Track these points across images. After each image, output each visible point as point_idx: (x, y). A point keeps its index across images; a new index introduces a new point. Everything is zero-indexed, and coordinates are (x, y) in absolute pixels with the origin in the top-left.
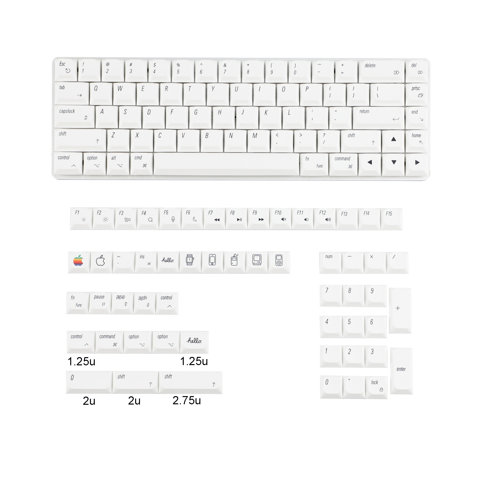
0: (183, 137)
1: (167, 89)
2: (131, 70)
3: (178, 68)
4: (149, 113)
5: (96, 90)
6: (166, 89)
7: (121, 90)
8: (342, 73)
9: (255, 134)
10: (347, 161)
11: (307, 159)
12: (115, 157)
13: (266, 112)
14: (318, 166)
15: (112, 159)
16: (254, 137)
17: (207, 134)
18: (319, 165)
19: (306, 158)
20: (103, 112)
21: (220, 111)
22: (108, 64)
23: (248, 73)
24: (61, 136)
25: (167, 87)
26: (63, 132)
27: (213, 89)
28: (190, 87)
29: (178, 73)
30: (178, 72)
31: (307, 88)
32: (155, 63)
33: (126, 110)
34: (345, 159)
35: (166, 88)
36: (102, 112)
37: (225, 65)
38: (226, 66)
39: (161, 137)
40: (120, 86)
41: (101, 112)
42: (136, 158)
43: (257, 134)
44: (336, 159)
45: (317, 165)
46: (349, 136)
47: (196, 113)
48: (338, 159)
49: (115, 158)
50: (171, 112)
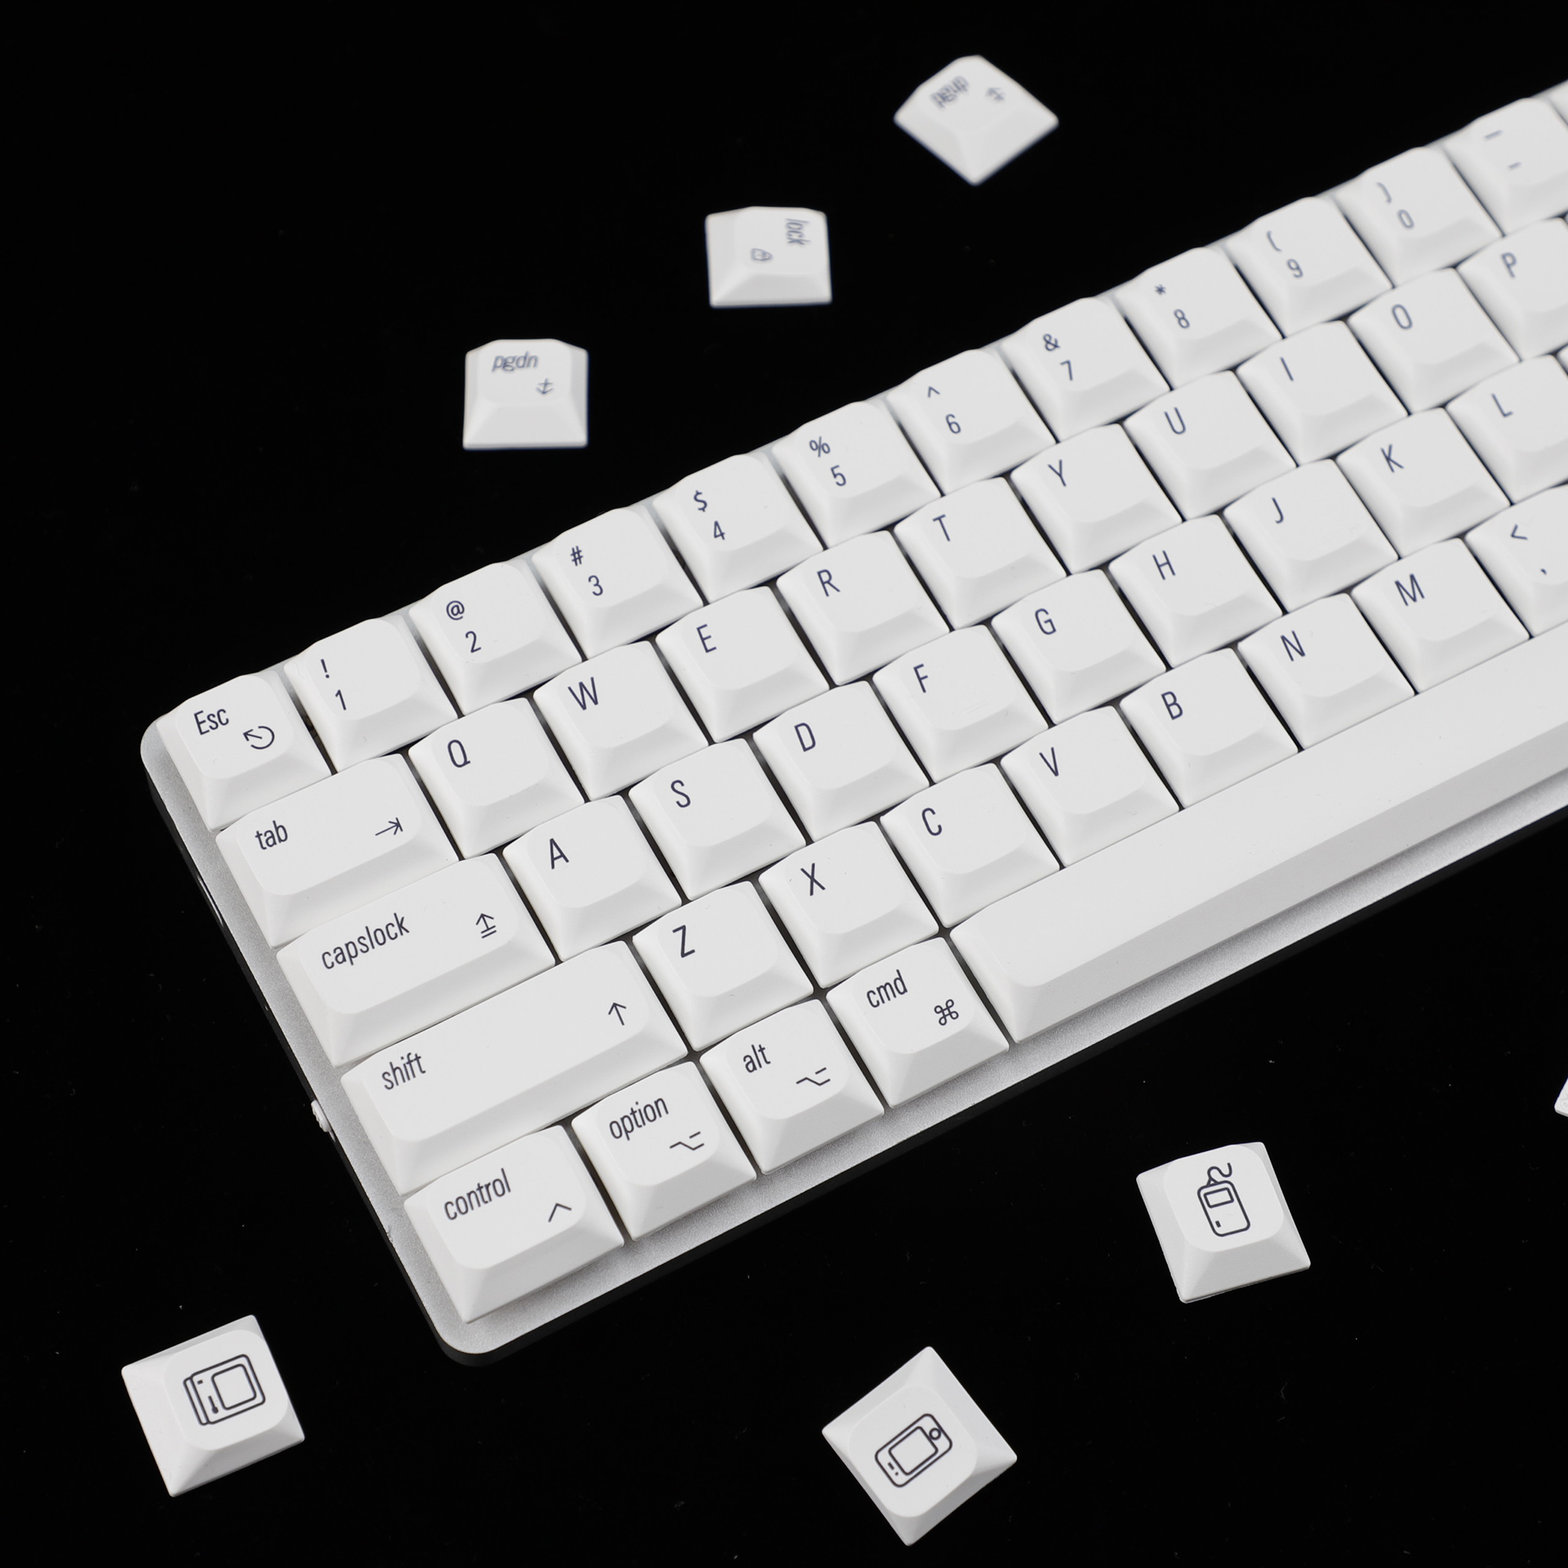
0: (1056, 773)
1: (828, 582)
2: (594, 580)
3: (827, 460)
4: (808, 743)
5: (466, 762)
6: (827, 585)
7: (596, 702)
9: (1407, 584)
12: (762, 1050)
13: (1388, 459)
15: (751, 1067)
16: (1414, 599)
17: (1170, 699)
20: (562, 855)
21: (1162, 560)
22: (455, 611)
23: (1183, 323)
24: (402, 1087)
25: (825, 577)
26: (399, 1063)
27: (1060, 475)
28: (940, 519)
29: (841, 482)
30: (840, 477)
31: (1509, 259)
32: (698, 493)
33: (677, 786)
35: (823, 583)
36: (556, 853)
37: (1053, 342)
38: (1056, 346)
39: (940, 827)
40: (582, 685)
41: (553, 859)
42: (875, 998)
43: (1413, 577)
47: (1048, 627)
49: (760, 1054)
50: (920, 679)
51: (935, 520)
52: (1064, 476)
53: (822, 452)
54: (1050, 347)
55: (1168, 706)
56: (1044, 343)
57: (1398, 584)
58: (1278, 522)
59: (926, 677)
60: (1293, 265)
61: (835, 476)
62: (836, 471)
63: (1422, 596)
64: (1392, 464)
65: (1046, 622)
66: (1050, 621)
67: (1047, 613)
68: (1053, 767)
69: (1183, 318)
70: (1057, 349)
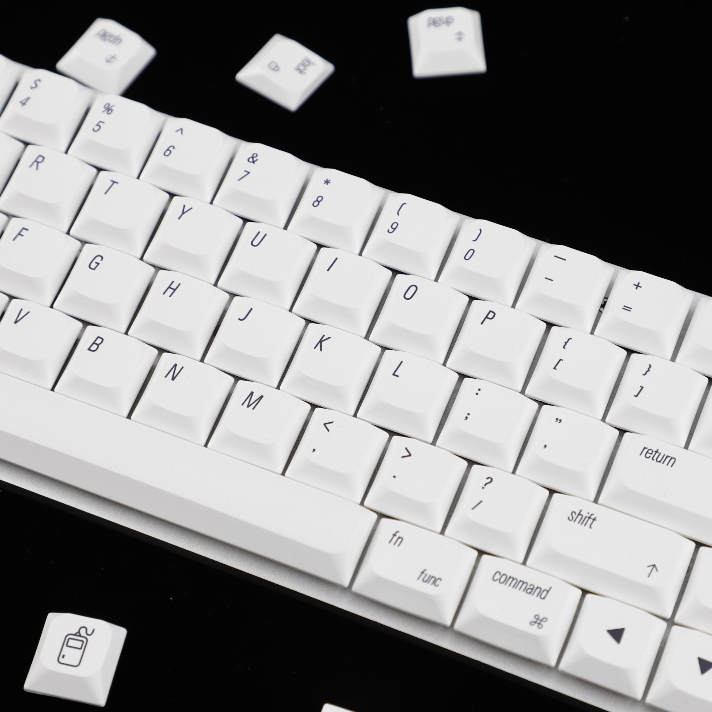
0: (16, 322)
1: (38, 163)
3: (104, 117)
6: (36, 164)
8: (627, 308)
9: (254, 398)
10: (533, 599)
11: (395, 538)
13: (321, 342)
14: (423, 575)
16: (248, 406)
17: (99, 341)
18: (429, 572)
19: (394, 535)
21: (174, 286)
23: (316, 203)
25: (40, 159)
27: (183, 213)
28: (114, 182)
29: (96, 129)
30: (98, 127)
31: (491, 315)
32: (39, 80)
34: (529, 591)
35: (35, 161)
37: (255, 159)
38: (254, 162)
43: (262, 397)
44: (498, 576)
45: (422, 573)
46: (575, 516)
47: (93, 265)
48: (505, 581)
50: (19, 234)
51: (112, 181)
52: (184, 215)
53: (107, 111)
54: (251, 160)
55: (94, 343)
56: (251, 156)
57: (252, 393)
58: (239, 319)
59: (22, 236)
60: (394, 226)
61: (98, 125)
62: (101, 124)
63: (253, 409)
64: (319, 345)
65: (96, 263)
66: (98, 264)
67: (102, 260)
68: (18, 319)
69: (319, 202)
70: (252, 163)
